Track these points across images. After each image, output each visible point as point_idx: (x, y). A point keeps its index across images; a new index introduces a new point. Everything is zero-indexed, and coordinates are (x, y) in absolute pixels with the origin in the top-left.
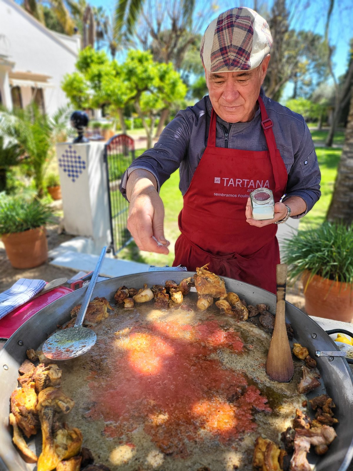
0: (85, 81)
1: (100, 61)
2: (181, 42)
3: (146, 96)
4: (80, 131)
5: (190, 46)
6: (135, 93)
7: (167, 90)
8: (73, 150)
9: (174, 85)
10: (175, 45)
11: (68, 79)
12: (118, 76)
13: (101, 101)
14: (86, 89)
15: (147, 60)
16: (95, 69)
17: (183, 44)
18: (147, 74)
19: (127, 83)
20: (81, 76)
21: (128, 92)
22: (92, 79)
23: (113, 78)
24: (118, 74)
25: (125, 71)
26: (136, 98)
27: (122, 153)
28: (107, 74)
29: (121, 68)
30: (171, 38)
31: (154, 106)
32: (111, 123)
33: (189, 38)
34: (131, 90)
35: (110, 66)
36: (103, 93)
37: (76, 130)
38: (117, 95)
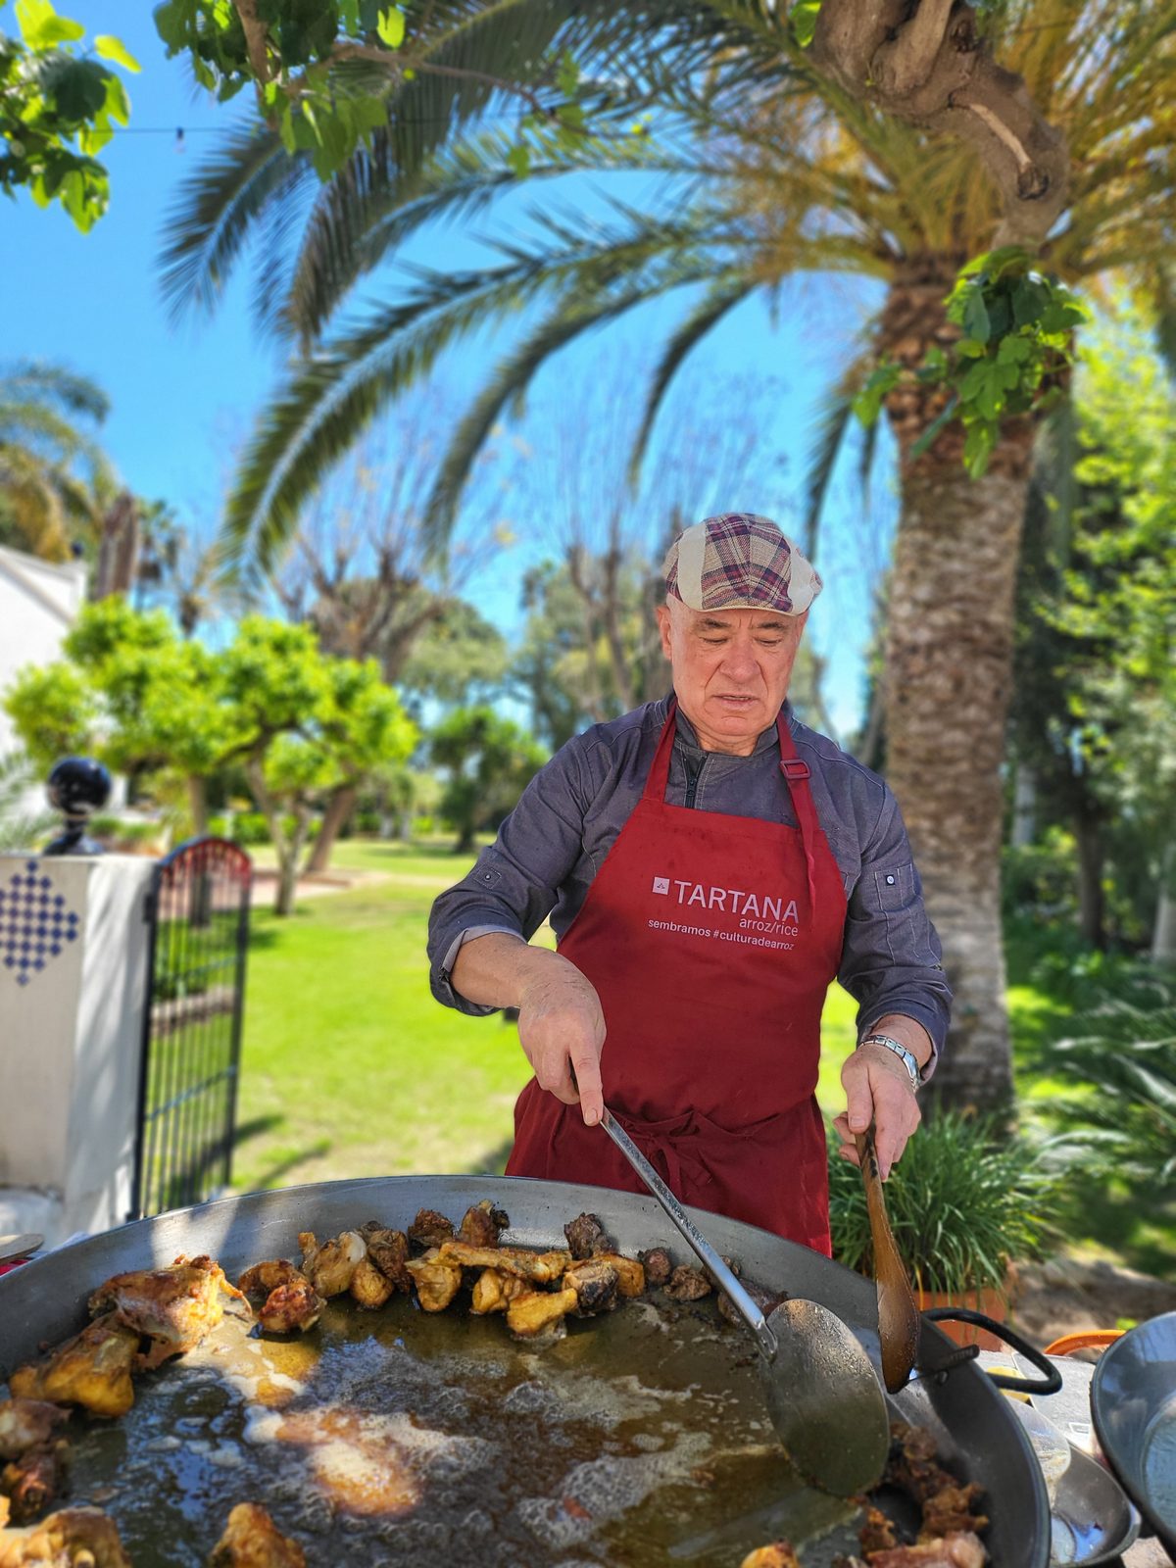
0: (87, 690)
1: (147, 638)
2: (401, 614)
3: (286, 746)
4: (76, 818)
5: (429, 627)
6: (252, 734)
7: (356, 731)
8: (38, 875)
9: (379, 720)
10: (386, 618)
11: (30, 680)
12: (202, 686)
13: (136, 752)
14: (88, 715)
15: (299, 647)
16: (127, 658)
17: (410, 618)
18: (299, 683)
19: (228, 707)
20: (75, 674)
21: (231, 730)
22: (114, 688)
23: (186, 688)
24: (203, 679)
25: (227, 671)
26: (256, 750)
27: (185, 916)
28: (166, 676)
29: (214, 664)
30: (374, 599)
31: (309, 776)
32: (155, 822)
33: (426, 604)
34: (241, 725)
35: (181, 655)
36: (148, 726)
37: (61, 814)
38: (192, 735)
